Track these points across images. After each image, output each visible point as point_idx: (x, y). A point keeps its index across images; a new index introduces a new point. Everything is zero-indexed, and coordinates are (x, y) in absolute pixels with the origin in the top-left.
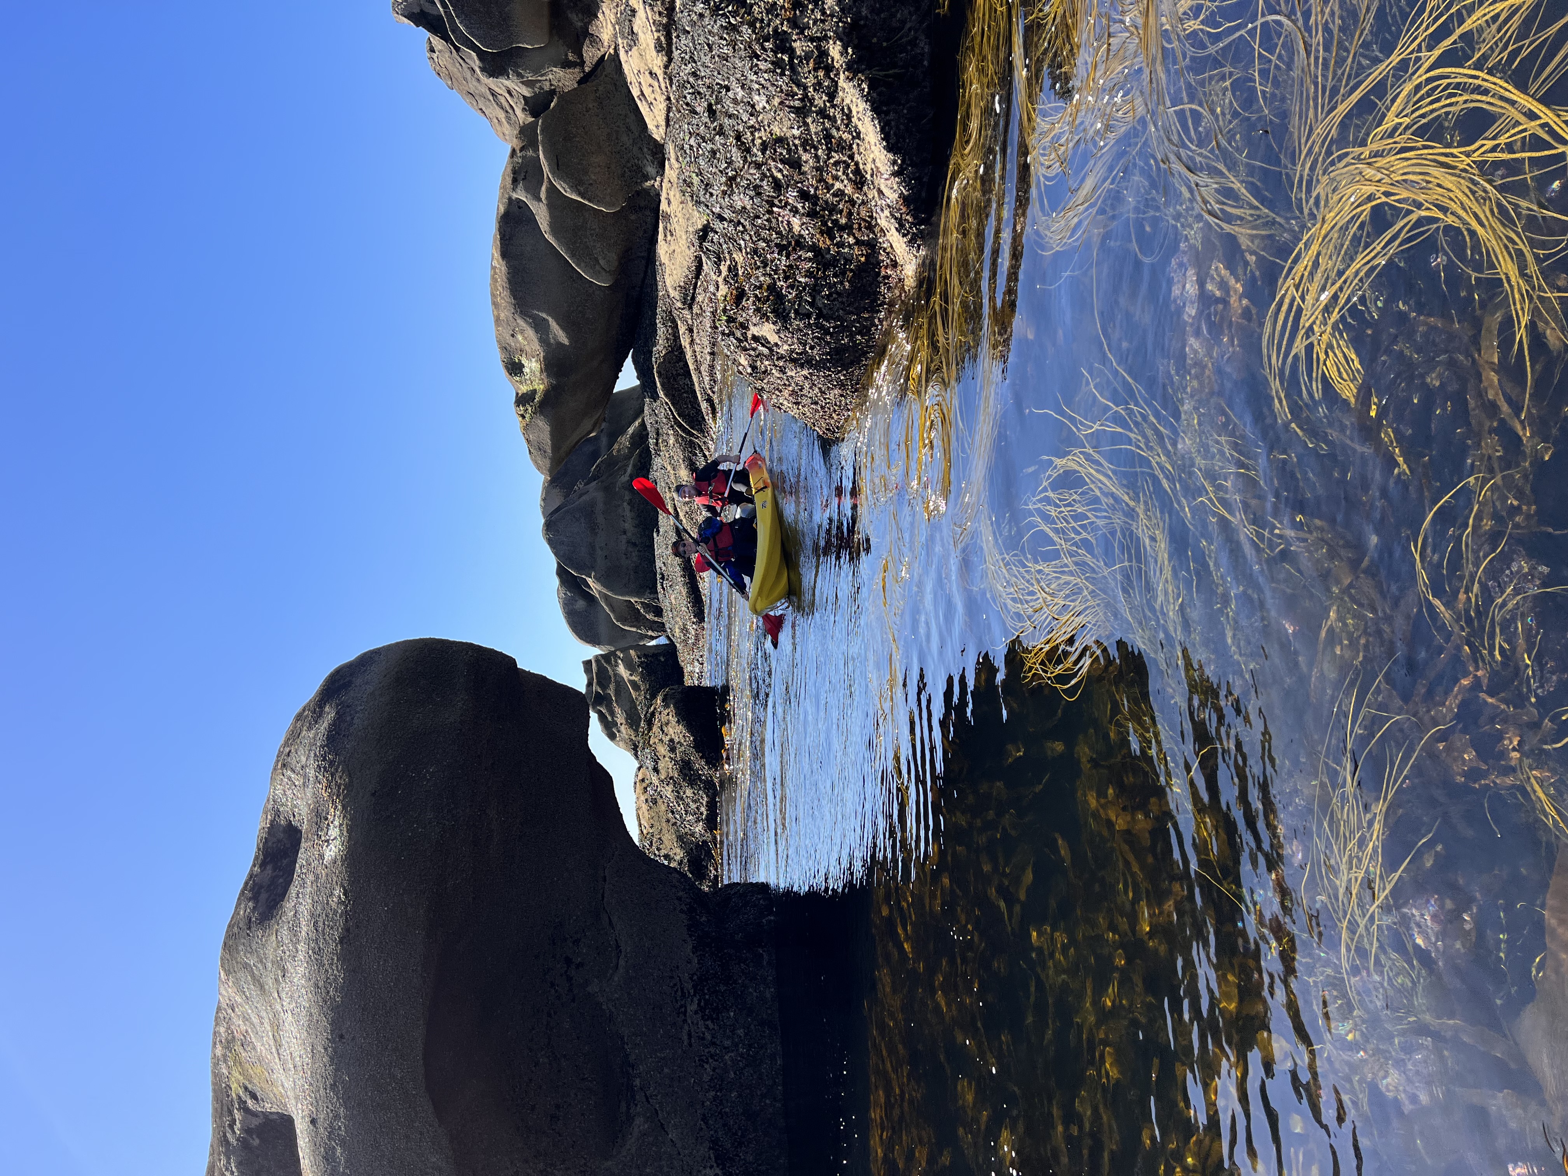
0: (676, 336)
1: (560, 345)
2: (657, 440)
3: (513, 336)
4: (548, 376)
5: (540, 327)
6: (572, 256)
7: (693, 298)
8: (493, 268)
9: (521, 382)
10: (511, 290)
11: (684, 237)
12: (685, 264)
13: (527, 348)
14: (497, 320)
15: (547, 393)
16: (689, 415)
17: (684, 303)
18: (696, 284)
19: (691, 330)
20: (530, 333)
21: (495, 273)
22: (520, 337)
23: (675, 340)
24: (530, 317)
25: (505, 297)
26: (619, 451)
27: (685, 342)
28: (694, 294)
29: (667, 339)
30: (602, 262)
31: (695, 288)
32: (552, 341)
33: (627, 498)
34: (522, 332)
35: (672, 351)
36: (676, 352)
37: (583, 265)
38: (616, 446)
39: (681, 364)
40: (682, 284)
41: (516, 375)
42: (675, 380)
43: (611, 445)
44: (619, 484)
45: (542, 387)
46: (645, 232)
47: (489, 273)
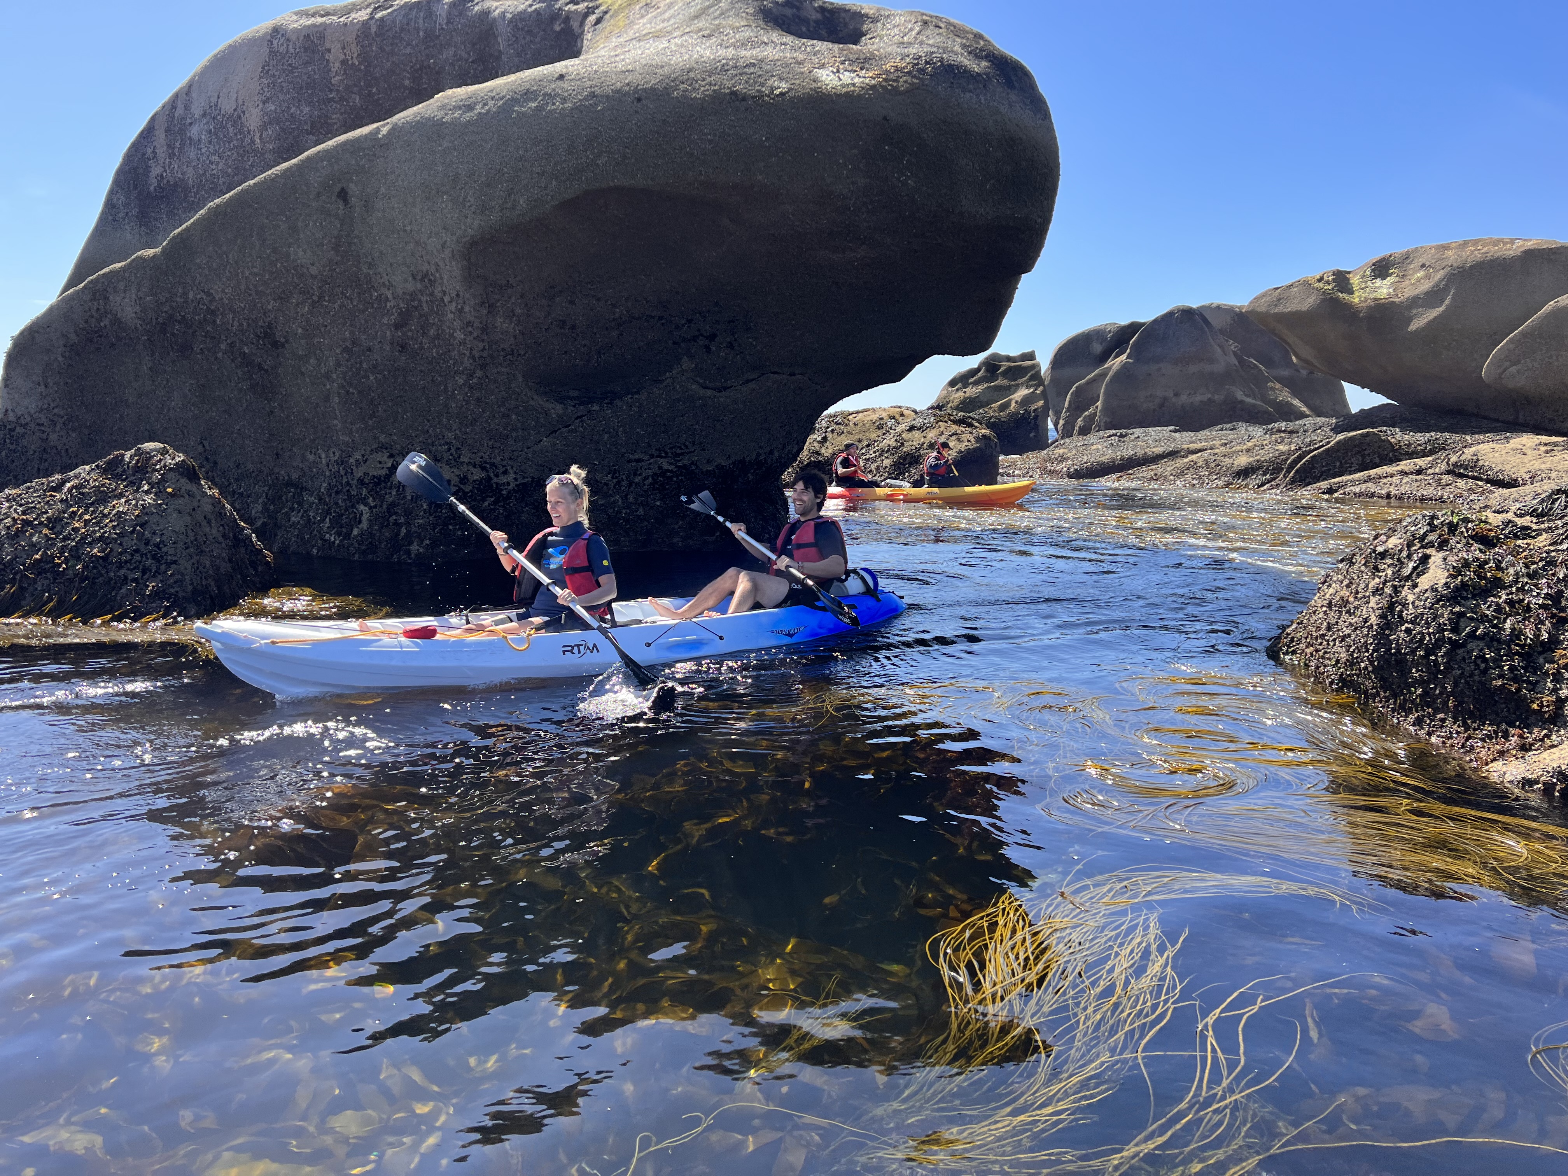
0: (1412, 455)
1: (1409, 320)
2: (1284, 431)
3: (1423, 266)
4: (1370, 308)
5: (1433, 297)
6: (1524, 334)
7: (1461, 476)
8: (1512, 242)
9: (1363, 277)
10: (1482, 263)
11: (1543, 467)
12: (1507, 467)
13: (1407, 282)
14: (1445, 247)
15: (1348, 306)
16: (1313, 468)
17: (1455, 465)
18: (1481, 479)
19: (1419, 472)
20: (1426, 286)
21: (1505, 244)
22: (1421, 274)
23: (1407, 453)
24: (1446, 285)
25: (1473, 255)
26: (1273, 389)
27: (1405, 465)
28: (1467, 477)
29: (1410, 445)
30: (1514, 369)
31: (1474, 478)
32: (1414, 311)
33: (1216, 397)
34: (1428, 277)
35: (1394, 450)
36: (1393, 455)
37: (1512, 346)
38: (1278, 386)
39: (1377, 460)
40: (1481, 463)
41: (1373, 270)
42: (1359, 452)
43: (1279, 380)
44: (1234, 388)
45: (1356, 300)
46: (1550, 420)
47: (1506, 237)
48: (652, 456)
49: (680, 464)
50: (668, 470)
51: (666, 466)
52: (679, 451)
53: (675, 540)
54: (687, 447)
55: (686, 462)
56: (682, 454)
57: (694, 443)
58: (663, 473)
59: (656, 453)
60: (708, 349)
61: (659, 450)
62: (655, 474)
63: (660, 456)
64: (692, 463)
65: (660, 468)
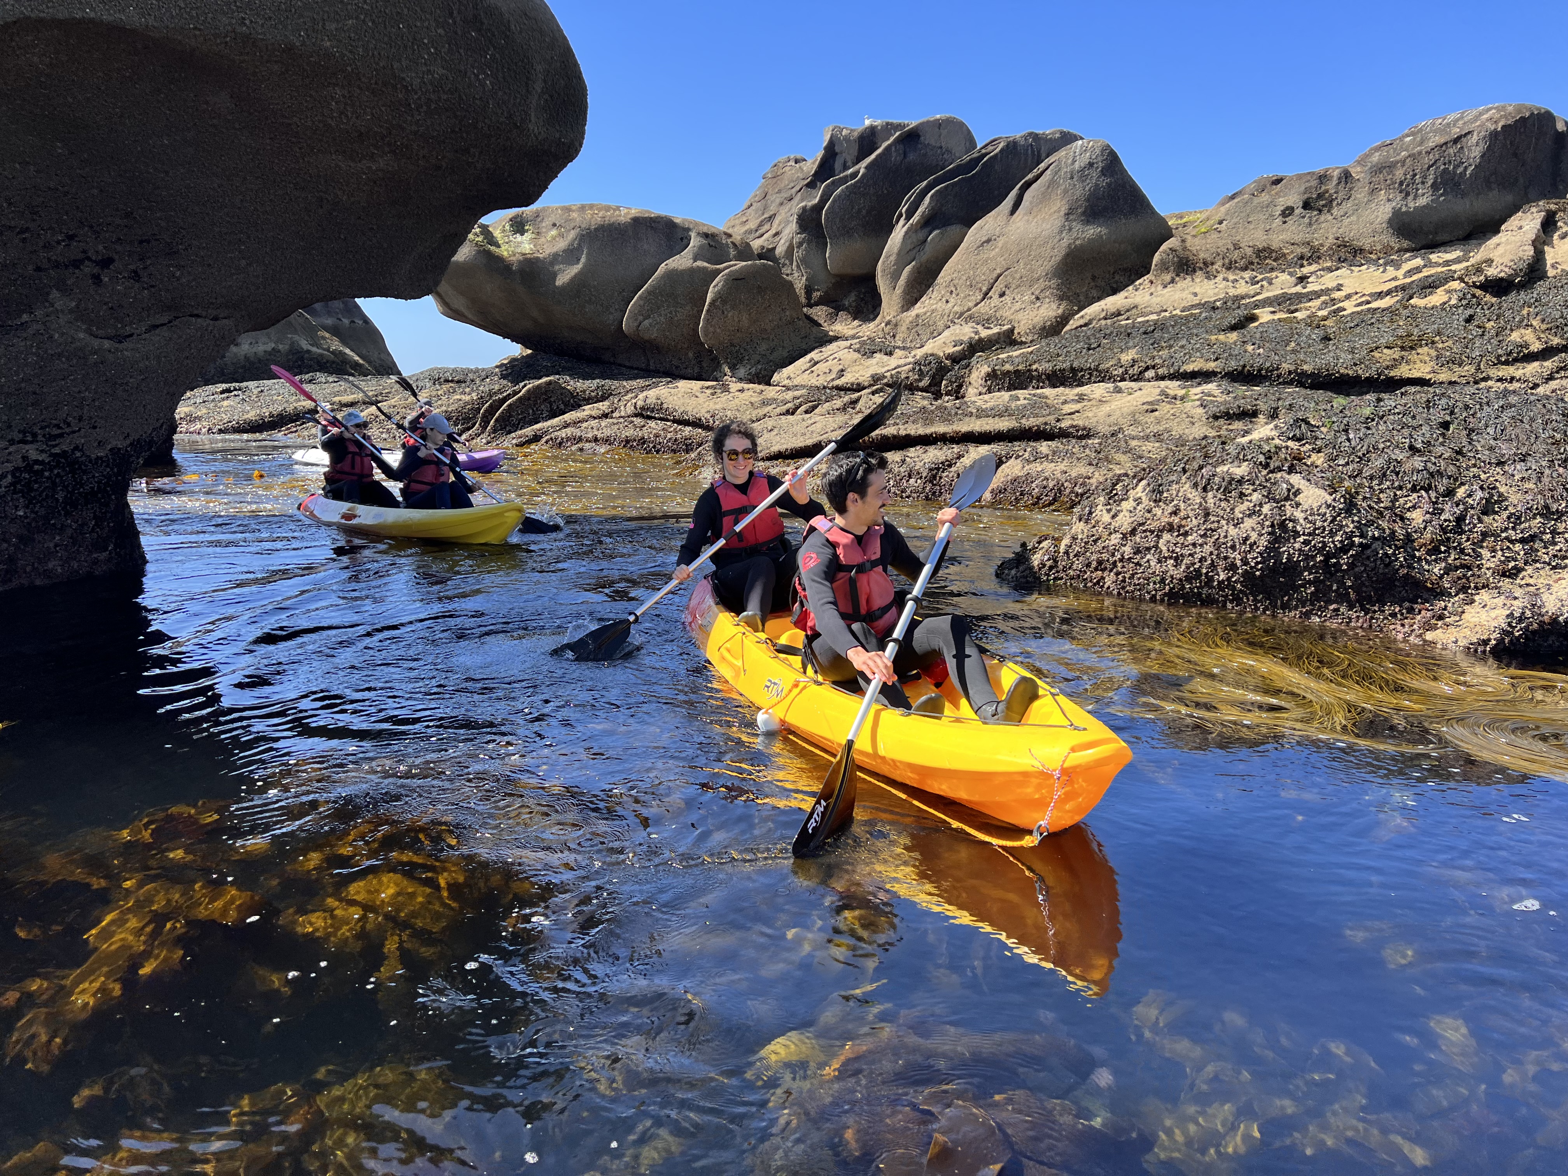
0: (589, 401)
1: (554, 276)
3: (554, 225)
4: (520, 262)
5: (570, 255)
6: (648, 292)
7: (650, 418)
8: (618, 208)
9: (504, 231)
10: (603, 226)
11: (717, 407)
12: (689, 409)
13: (543, 240)
14: (568, 210)
15: (499, 259)
16: (511, 416)
17: (642, 408)
18: (668, 420)
19: (605, 416)
20: (561, 245)
21: (614, 210)
22: (554, 232)
23: (584, 399)
24: (579, 244)
25: (595, 218)
26: (324, 338)
27: (588, 410)
28: (655, 418)
29: (584, 391)
30: (646, 323)
31: (661, 419)
32: (557, 267)
33: (281, 347)
34: (561, 235)
35: (574, 397)
36: (575, 402)
37: (642, 303)
38: (327, 335)
39: (562, 406)
40: (665, 406)
41: (512, 226)
42: (545, 400)
43: (326, 328)
44: (296, 337)
45: (505, 254)
46: (677, 367)
47: (613, 204)
48: (12, 442)
49: (57, 450)
50: (37, 462)
51: (33, 455)
52: (56, 431)
53: (50, 565)
54: (69, 425)
55: (65, 445)
56: (61, 435)
57: (80, 419)
58: (29, 465)
59: (18, 436)
60: (97, 279)
61: (24, 432)
62: (17, 469)
63: (23, 442)
64: (76, 448)
65: (25, 458)
